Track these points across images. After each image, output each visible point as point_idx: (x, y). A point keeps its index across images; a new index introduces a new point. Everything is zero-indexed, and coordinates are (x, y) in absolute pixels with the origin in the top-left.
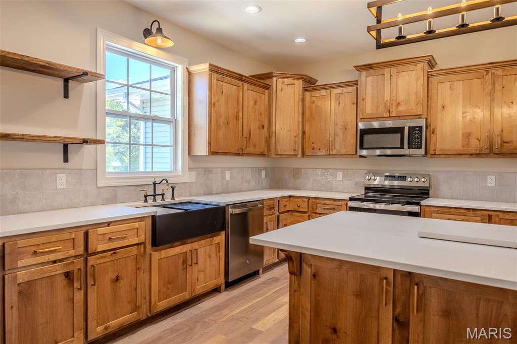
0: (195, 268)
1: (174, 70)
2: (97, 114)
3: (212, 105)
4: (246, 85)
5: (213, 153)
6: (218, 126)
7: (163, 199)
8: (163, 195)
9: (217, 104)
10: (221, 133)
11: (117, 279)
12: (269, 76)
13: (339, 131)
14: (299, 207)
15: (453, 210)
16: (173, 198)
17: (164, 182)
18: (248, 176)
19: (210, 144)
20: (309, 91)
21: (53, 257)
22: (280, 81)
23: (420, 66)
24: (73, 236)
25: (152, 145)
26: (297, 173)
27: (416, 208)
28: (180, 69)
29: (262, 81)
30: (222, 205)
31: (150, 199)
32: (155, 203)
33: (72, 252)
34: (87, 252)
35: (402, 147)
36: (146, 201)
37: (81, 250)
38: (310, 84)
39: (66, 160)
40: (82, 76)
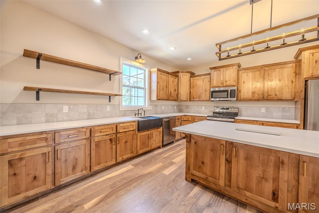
0: (152, 139)
1: (145, 71)
2: (120, 85)
3: (158, 83)
4: (170, 75)
5: (158, 99)
6: (160, 90)
7: (141, 115)
8: (141, 114)
9: (160, 82)
10: (161, 93)
11: (126, 142)
12: (178, 72)
13: (203, 92)
14: (188, 119)
15: (248, 121)
16: (144, 115)
17: (142, 109)
18: (170, 108)
19: (157, 96)
20: (192, 77)
21: (106, 133)
22: (182, 74)
23: (235, 67)
24: (112, 127)
25: (138, 97)
26: (187, 107)
27: (233, 120)
28: (147, 70)
29: (175, 74)
30: (161, 117)
31: (137, 115)
32: (138, 117)
33: (112, 132)
34: (117, 132)
35: (227, 97)
36: (135, 116)
37: (115, 131)
38: (192, 75)
39: (110, 101)
40: (115, 73)
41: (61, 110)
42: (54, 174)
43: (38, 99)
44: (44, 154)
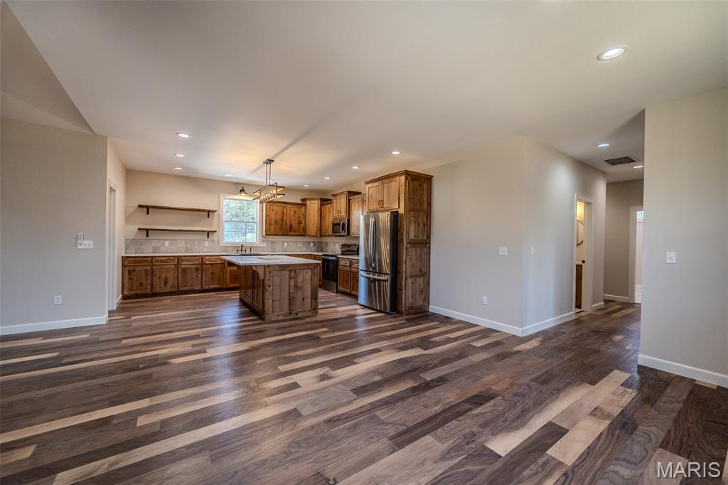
2: (220, 224)
3: (267, 216)
4: (288, 206)
5: (267, 235)
6: (270, 224)
7: (246, 252)
8: (246, 250)
10: (272, 227)
11: (213, 273)
12: (306, 200)
16: (251, 252)
18: (301, 245)
19: (266, 231)
20: (324, 205)
21: (192, 263)
22: (310, 201)
23: (345, 195)
24: (198, 258)
31: (240, 252)
33: (197, 263)
34: (202, 264)
36: (238, 252)
39: (208, 237)
40: (214, 211)
41: (163, 245)
42: (152, 284)
43: (147, 236)
44: (146, 270)
